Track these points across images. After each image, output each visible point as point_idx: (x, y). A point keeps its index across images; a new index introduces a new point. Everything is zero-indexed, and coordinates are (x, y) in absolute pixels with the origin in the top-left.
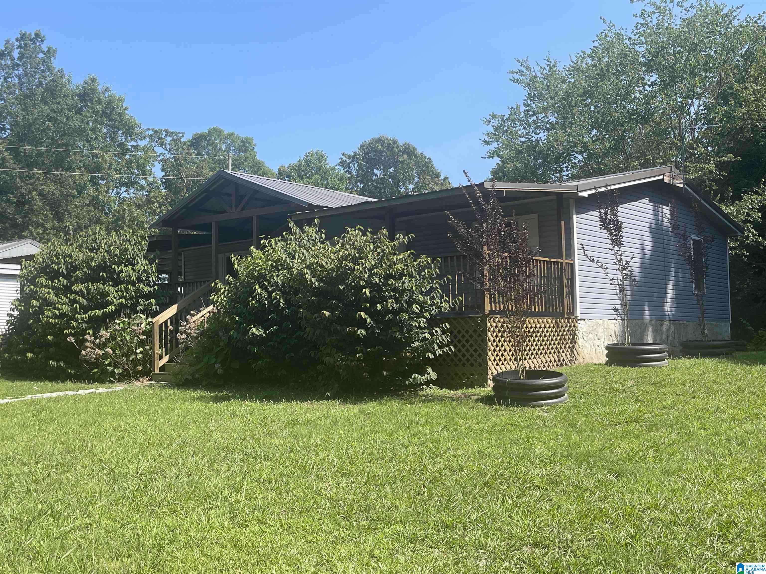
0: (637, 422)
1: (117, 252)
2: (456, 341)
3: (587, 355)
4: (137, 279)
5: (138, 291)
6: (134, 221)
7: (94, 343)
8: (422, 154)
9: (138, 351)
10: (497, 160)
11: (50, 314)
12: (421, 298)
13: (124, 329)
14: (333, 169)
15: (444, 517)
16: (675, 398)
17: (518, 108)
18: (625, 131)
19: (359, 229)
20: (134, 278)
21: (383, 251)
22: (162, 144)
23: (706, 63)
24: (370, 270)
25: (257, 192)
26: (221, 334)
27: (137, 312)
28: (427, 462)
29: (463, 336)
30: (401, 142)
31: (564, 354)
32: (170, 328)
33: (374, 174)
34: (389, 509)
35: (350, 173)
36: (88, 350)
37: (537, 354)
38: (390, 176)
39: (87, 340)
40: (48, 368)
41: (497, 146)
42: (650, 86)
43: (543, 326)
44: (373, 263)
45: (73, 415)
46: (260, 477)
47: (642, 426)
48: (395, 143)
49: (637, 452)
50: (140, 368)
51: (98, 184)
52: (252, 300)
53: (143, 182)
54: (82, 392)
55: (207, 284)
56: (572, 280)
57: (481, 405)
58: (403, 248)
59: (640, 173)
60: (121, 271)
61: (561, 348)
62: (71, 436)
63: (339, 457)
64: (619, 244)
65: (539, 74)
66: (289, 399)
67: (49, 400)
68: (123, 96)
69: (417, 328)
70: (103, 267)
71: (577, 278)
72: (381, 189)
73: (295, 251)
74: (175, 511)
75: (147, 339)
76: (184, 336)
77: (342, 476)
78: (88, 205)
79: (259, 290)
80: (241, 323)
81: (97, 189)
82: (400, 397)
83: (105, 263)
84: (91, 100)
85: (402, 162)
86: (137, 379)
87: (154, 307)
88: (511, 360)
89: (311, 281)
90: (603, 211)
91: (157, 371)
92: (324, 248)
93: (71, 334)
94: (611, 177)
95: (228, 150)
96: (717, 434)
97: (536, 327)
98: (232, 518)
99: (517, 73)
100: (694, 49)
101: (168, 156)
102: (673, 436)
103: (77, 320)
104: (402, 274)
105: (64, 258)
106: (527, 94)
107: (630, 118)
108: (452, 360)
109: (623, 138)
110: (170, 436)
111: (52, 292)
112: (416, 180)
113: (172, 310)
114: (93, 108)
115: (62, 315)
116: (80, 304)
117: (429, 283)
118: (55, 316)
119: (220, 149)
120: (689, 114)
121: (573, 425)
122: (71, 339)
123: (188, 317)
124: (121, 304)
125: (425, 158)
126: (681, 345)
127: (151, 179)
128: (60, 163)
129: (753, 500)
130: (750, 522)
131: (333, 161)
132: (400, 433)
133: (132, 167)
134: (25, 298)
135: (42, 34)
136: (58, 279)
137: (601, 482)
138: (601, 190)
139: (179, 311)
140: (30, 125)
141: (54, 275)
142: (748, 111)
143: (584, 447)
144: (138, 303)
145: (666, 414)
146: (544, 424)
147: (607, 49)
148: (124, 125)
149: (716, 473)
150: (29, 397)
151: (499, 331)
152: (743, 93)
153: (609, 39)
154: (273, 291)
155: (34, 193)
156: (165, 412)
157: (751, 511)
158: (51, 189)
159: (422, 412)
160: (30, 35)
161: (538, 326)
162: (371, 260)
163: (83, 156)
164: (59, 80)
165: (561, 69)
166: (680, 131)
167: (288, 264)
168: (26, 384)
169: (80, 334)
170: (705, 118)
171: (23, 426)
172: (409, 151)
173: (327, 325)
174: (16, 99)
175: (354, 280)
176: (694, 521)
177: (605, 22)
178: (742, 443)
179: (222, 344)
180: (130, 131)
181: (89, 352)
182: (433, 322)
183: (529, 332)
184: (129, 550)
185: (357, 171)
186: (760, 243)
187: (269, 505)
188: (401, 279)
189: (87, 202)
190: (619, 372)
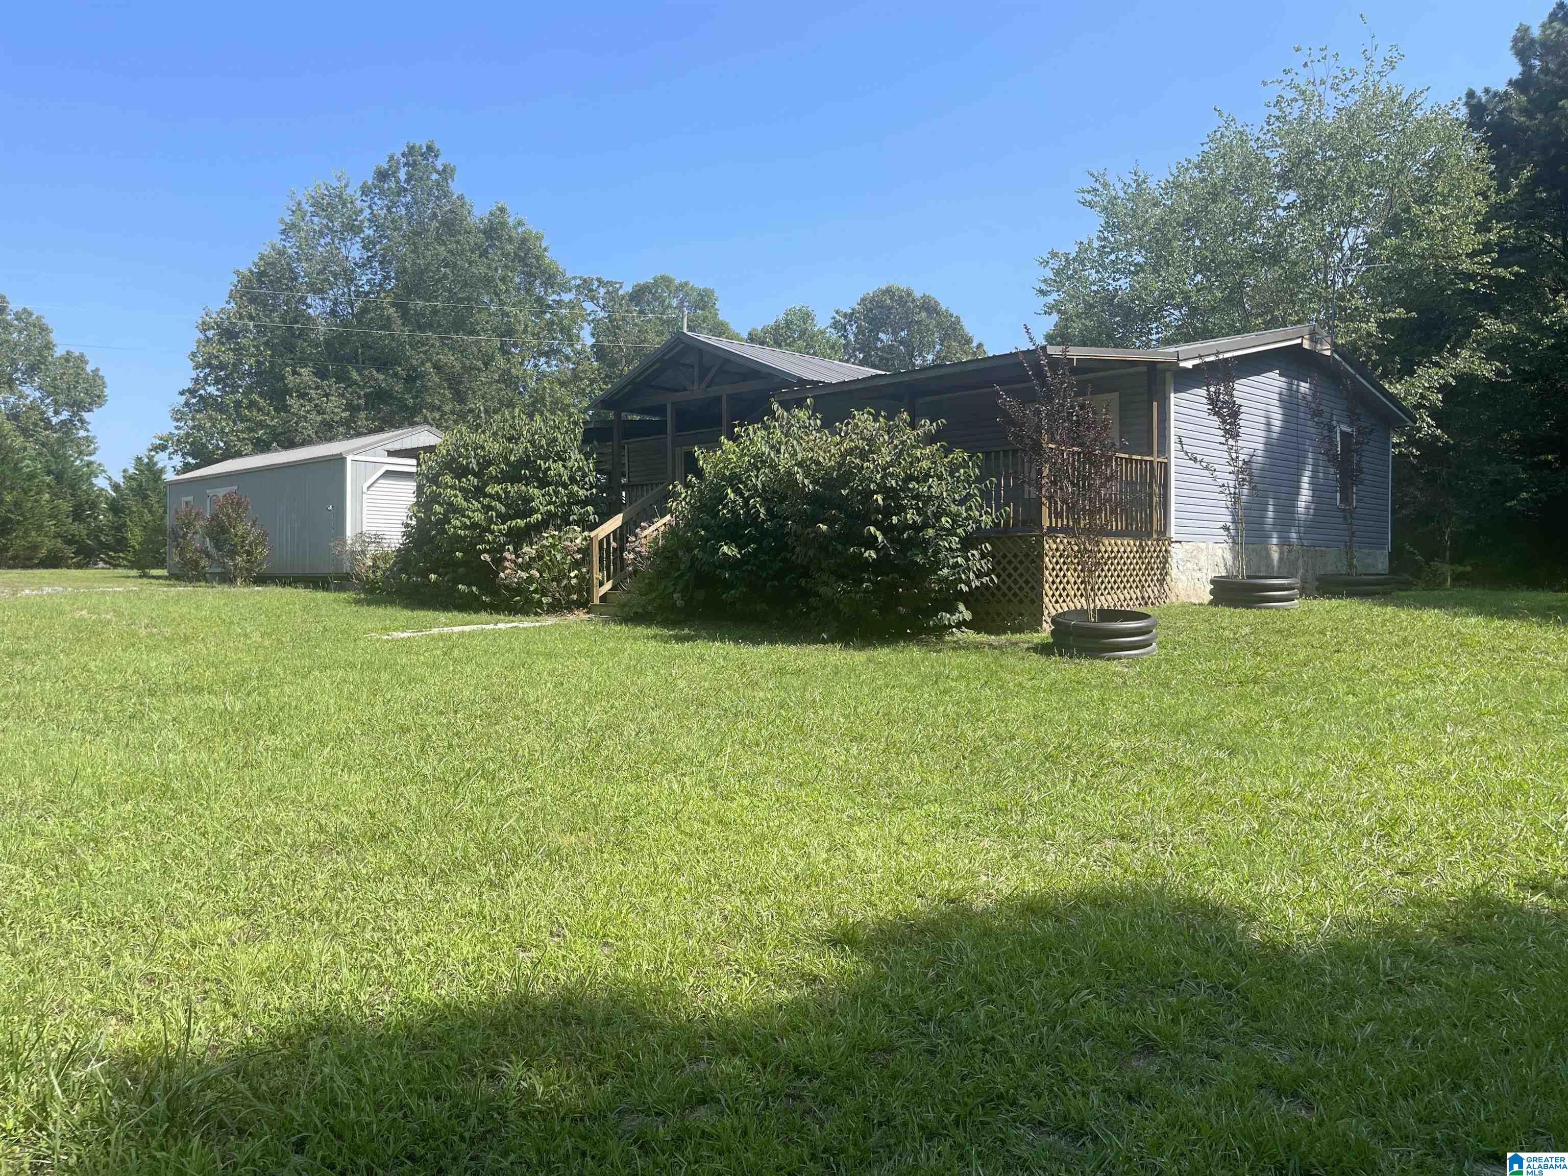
0: (1256, 683)
1: (544, 442)
2: (999, 569)
3: (1182, 592)
4: (569, 478)
5: (571, 495)
6: (556, 403)
7: (515, 562)
8: (947, 311)
9: (572, 575)
10: (1055, 317)
11: (458, 524)
12: (954, 508)
13: (553, 546)
14: (823, 332)
15: (994, 797)
16: (1310, 651)
17: (1090, 242)
18: (1244, 275)
19: (869, 413)
20: (565, 478)
21: (902, 442)
22: (592, 299)
23: (1372, 174)
24: (884, 469)
25: (727, 361)
26: (681, 553)
27: (569, 524)
28: (965, 726)
29: (1010, 562)
30: (918, 294)
31: (1149, 590)
32: (614, 544)
33: (879, 339)
34: (918, 784)
35: (846, 337)
36: (507, 571)
37: (1112, 588)
38: (901, 343)
39: (505, 558)
40: (456, 595)
41: (1057, 298)
42: (1285, 209)
43: (1122, 549)
44: (888, 459)
45: (495, 654)
46: (744, 737)
47: (1262, 688)
48: (909, 294)
49: (1257, 723)
50: (575, 597)
51: (509, 353)
52: (723, 508)
53: (568, 351)
54: (501, 626)
55: (660, 487)
56: (1165, 486)
57: (1035, 656)
58: (930, 439)
59: (1270, 334)
60: (549, 469)
61: (1146, 581)
62: (495, 680)
63: (847, 717)
64: (1235, 436)
65: (1122, 194)
66: (772, 642)
67: (462, 634)
68: (541, 231)
69: (947, 550)
70: (526, 462)
71: (1173, 483)
72: (887, 360)
73: (780, 443)
74: (639, 777)
75: (583, 559)
76: (632, 556)
77: (851, 741)
78: (498, 381)
79: (732, 496)
80: (708, 540)
81: (508, 360)
82: (919, 642)
83: (528, 456)
84: (499, 238)
85: (919, 323)
86: (571, 611)
87: (591, 517)
88: (1075, 595)
89: (803, 483)
90: (1212, 389)
91: (597, 601)
92: (821, 438)
93: (485, 551)
94: (1225, 340)
95: (680, 307)
96: (1372, 701)
97: (1112, 552)
98: (713, 788)
99: (1089, 192)
100: (1355, 153)
101: (602, 314)
102: (1308, 703)
103: (492, 532)
104: (927, 476)
105: (475, 450)
106: (1103, 223)
107: (1254, 257)
108: (993, 595)
109: (1241, 285)
110: (622, 683)
111: (459, 494)
112: (938, 347)
113: (616, 522)
114: (502, 248)
115: (474, 526)
116: (497, 511)
117: (965, 488)
118: (465, 527)
119: (670, 306)
120: (1341, 249)
121: (1166, 685)
122: (486, 557)
123: (638, 530)
124: (549, 512)
125: (951, 316)
126: (1318, 579)
127: (579, 347)
128: (461, 324)
129: (1428, 791)
130: (1423, 821)
131: (822, 322)
132: (925, 689)
133: (554, 330)
134: (424, 502)
135: (437, 146)
136: (466, 477)
137: (1208, 760)
138: (1207, 359)
139: (625, 523)
140: (422, 273)
141: (461, 472)
142: (1431, 246)
143: (1182, 715)
144: (570, 512)
145: (1297, 673)
146: (1125, 683)
147: (1223, 157)
148: (543, 273)
149: (1372, 753)
150: (435, 631)
151: (1061, 556)
152: (1424, 219)
153: (1226, 140)
154: (751, 497)
155: (428, 365)
156: (613, 653)
157: (1424, 804)
158: (449, 358)
159: (954, 663)
160: (421, 148)
161: (1116, 549)
162: (885, 456)
163: (490, 314)
164: (458, 211)
165: (1153, 186)
166: (1326, 276)
167: (772, 460)
168: (430, 615)
169: (497, 551)
170: (1364, 256)
171: (434, 666)
172: (929, 307)
173: (823, 544)
174: (404, 236)
175: (862, 482)
176: (1343, 816)
177: (1221, 115)
178: (1409, 715)
179: (682, 567)
180: (550, 280)
181: (509, 574)
182: (968, 543)
183: (1103, 557)
184: (586, 821)
185: (856, 335)
186: (1437, 438)
187: (760, 773)
188: (926, 481)
189: (496, 377)
190: (1227, 615)
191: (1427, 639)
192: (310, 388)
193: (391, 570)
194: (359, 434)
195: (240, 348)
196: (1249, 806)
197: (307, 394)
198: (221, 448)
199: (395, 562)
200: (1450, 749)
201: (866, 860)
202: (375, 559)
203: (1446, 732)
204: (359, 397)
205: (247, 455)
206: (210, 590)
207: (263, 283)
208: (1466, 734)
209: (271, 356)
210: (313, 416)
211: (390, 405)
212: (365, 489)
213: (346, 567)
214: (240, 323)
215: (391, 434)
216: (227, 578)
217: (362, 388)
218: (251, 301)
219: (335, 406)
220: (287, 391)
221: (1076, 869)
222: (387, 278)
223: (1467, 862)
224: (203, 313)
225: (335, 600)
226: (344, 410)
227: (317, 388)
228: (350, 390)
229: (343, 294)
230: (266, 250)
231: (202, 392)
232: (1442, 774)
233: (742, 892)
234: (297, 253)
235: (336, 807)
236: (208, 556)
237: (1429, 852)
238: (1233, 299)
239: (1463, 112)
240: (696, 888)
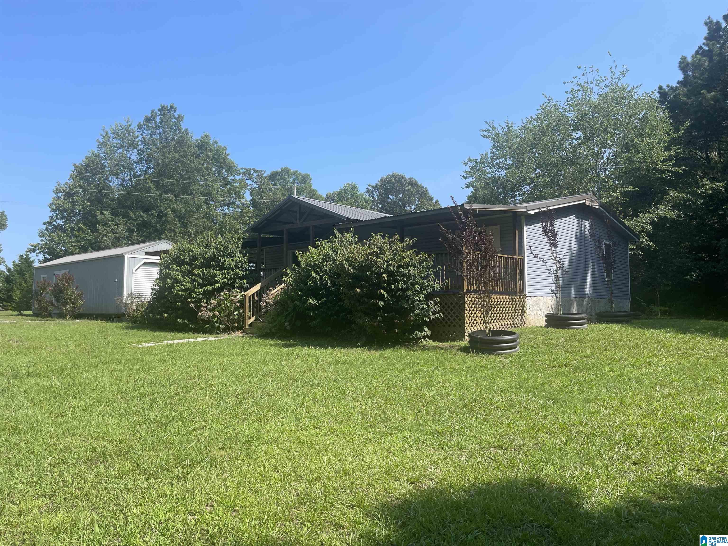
0: (566, 366)
1: (222, 248)
2: (444, 310)
3: (532, 321)
4: (235, 266)
5: (236, 274)
6: (232, 228)
7: (207, 308)
8: (421, 185)
9: (235, 313)
10: (472, 189)
11: (179, 289)
12: (421, 281)
13: (226, 299)
14: (363, 195)
15: (437, 427)
16: (592, 350)
17: (486, 154)
18: (558, 170)
19: (380, 235)
20: (233, 266)
21: (396, 249)
22: (251, 179)
23: (615, 124)
24: (387, 262)
25: (313, 210)
26: (289, 303)
27: (234, 288)
28: (425, 390)
29: (449, 307)
30: (407, 177)
31: (516, 320)
32: (256, 298)
33: (389, 198)
34: (400, 421)
35: (373, 197)
36: (203, 312)
37: (498, 319)
38: (400, 200)
39: (202, 306)
40: (177, 324)
41: (472, 180)
42: (576, 140)
43: (503, 300)
44: (389, 257)
45: (193, 354)
46: (315, 397)
47: (570, 369)
48: (403, 178)
49: (567, 386)
50: (236, 325)
51: (209, 204)
52: (310, 281)
53: (238, 203)
54: (198, 340)
55: (280, 270)
56: (523, 270)
57: (461, 353)
58: (410, 247)
59: (569, 198)
60: (225, 261)
61: (515, 315)
62: (192, 368)
63: (367, 386)
64: (555, 246)
65: (501, 132)
66: (333, 347)
67: (178, 344)
68: (226, 146)
69: (418, 301)
70: (213, 258)
71: (526, 269)
72: (393, 208)
73: (338, 249)
74: (260, 419)
75: (241, 305)
76: (265, 304)
77: (368, 398)
78: (203, 218)
79: (314, 275)
80: (302, 296)
81: (209, 208)
82: (406, 346)
83: (214, 255)
84: (205, 149)
85: (408, 191)
86: (234, 332)
87: (246, 285)
88: (481, 323)
89: (348, 269)
90: (544, 224)
91: (247, 327)
92: (357, 247)
93: (192, 302)
94: (550, 201)
95: (294, 182)
96: (622, 375)
97: (498, 302)
98: (297, 425)
99: (486, 131)
100: (607, 115)
101: (255, 186)
102: (591, 376)
103: (196, 293)
104: (408, 265)
105: (188, 252)
106: (492, 145)
107: (562, 162)
108: (441, 323)
109: (557, 175)
110: (256, 369)
111: (180, 274)
112: (417, 202)
113: (257, 287)
114: (206, 154)
115: (187, 290)
116: (198, 282)
117: (426, 271)
118: (182, 290)
119: (289, 182)
120: (603, 159)
121: (523, 367)
122: (192, 305)
123: (268, 292)
124: (225, 282)
125: (423, 187)
126: (596, 314)
127: (243, 201)
128: (185, 190)
129: (647, 420)
130: (645, 436)
131: (362, 190)
132: (407, 371)
133: (231, 193)
134: (163, 278)
135: (175, 106)
136: (184, 266)
137: (542, 406)
138: (543, 210)
139: (262, 288)
140: (167, 166)
141: (181, 263)
142: (644, 157)
143: (531, 382)
144: (235, 282)
145: (587, 361)
146: (504, 366)
147: (547, 115)
148: (227, 166)
149: (621, 402)
150: (165, 342)
151: (473, 304)
152: (640, 144)
153: (548, 108)
154: (323, 275)
155: (169, 210)
156: (253, 353)
157: (646, 428)
158: (179, 207)
159: (421, 357)
160: (167, 107)
161: (499, 300)
162: (388, 256)
163: (200, 186)
164: (185, 136)
165: (516, 129)
166: (596, 170)
167: (333, 258)
168: (163, 334)
169: (198, 302)
170: (614, 161)
171: (162, 361)
172: (413, 183)
173: (358, 298)
174: (158, 148)
175: (377, 269)
176: (606, 434)
177: (546, 97)
178: (639, 382)
179: (289, 309)
180: (230, 169)
181: (204, 314)
182: (429, 297)
183: (493, 304)
184: (231, 443)
185: (378, 196)
186: (651, 247)
187: (321, 416)
188: (407, 268)
189: (202, 215)
190: (554, 332)
191: (647, 344)
192: (109, 221)
193: (145, 311)
194: (133, 244)
195: (75, 202)
196: (561, 429)
197: (108, 224)
198: (63, 251)
199: (147, 308)
200: (658, 399)
201: (371, 462)
202: (137, 306)
203: (656, 390)
204: (134, 225)
205: (76, 254)
206: (53, 322)
207: (87, 170)
208: (666, 391)
209: (90, 206)
210: (110, 235)
211: (149, 229)
212: (134, 271)
213: (123, 310)
214: (75, 190)
215: (148, 244)
216: (61, 316)
217: (135, 221)
218: (81, 179)
219: (121, 229)
220: (98, 222)
221: (476, 465)
222: (149, 168)
223: (665, 457)
224: (57, 185)
225: (116, 327)
226: (126, 232)
227: (112, 221)
228: (129, 222)
229: (127, 177)
230: (90, 154)
231: (55, 223)
232: (654, 412)
233: (307, 480)
234: (105, 156)
235: (103, 438)
236: (53, 305)
237: (647, 452)
238: (553, 182)
239: (657, 96)
240: (284, 478)
